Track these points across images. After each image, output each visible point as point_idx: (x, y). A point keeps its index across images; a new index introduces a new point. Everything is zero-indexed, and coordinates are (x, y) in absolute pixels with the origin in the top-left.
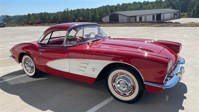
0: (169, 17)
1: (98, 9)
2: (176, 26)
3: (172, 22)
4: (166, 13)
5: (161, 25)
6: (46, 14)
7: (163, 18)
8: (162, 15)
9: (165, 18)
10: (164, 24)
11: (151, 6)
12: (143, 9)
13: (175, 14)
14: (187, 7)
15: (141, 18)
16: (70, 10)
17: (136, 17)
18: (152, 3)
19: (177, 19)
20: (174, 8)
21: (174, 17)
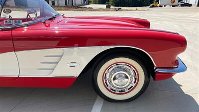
0: (80, 3)
2: (92, 11)
3: (86, 8)
5: (77, 9)
7: (75, 4)
8: (73, 1)
9: (76, 4)
10: (80, 9)
13: (84, 0)
19: (86, 5)
21: (84, 3)
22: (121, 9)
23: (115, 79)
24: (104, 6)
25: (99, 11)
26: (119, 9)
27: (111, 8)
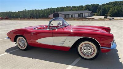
0: (88, 16)
1: (45, 10)
2: (93, 20)
3: (90, 18)
4: (85, 13)
6: (11, 13)
8: (83, 14)
9: (85, 16)
10: (86, 19)
11: (77, 9)
12: (72, 11)
13: (90, 14)
14: (97, 10)
15: (72, 16)
16: (27, 10)
17: (69, 15)
18: (77, 7)
19: (91, 16)
20: (89, 10)
21: (90, 15)
22: (114, 19)
23: (85, 49)
24: (103, 17)
25: (98, 20)
26: (113, 19)
27: (108, 18)
